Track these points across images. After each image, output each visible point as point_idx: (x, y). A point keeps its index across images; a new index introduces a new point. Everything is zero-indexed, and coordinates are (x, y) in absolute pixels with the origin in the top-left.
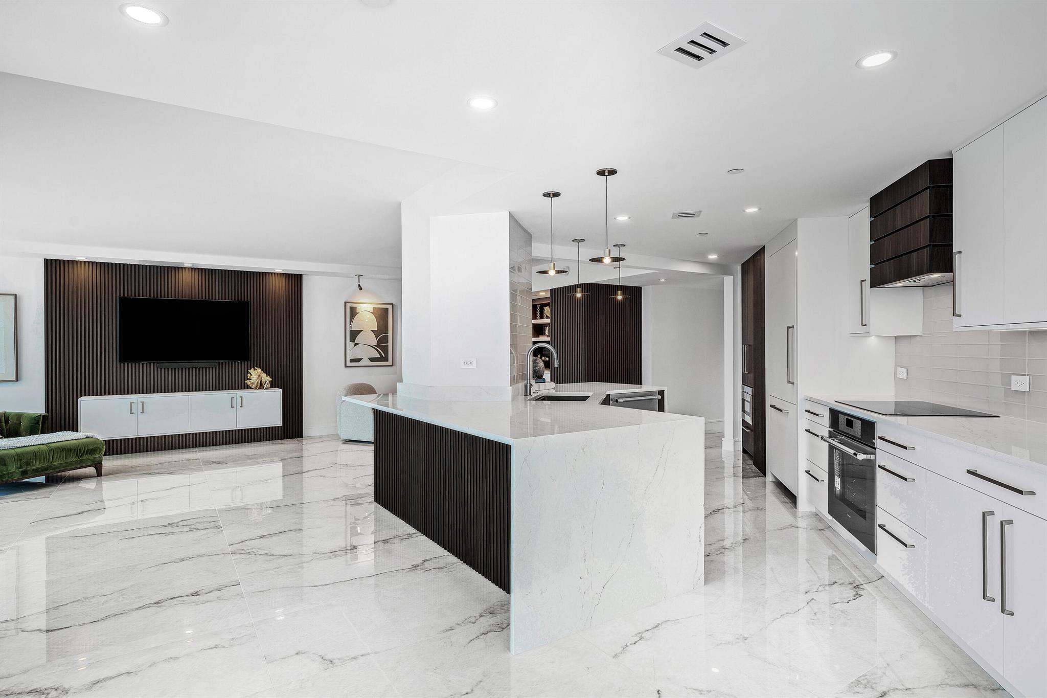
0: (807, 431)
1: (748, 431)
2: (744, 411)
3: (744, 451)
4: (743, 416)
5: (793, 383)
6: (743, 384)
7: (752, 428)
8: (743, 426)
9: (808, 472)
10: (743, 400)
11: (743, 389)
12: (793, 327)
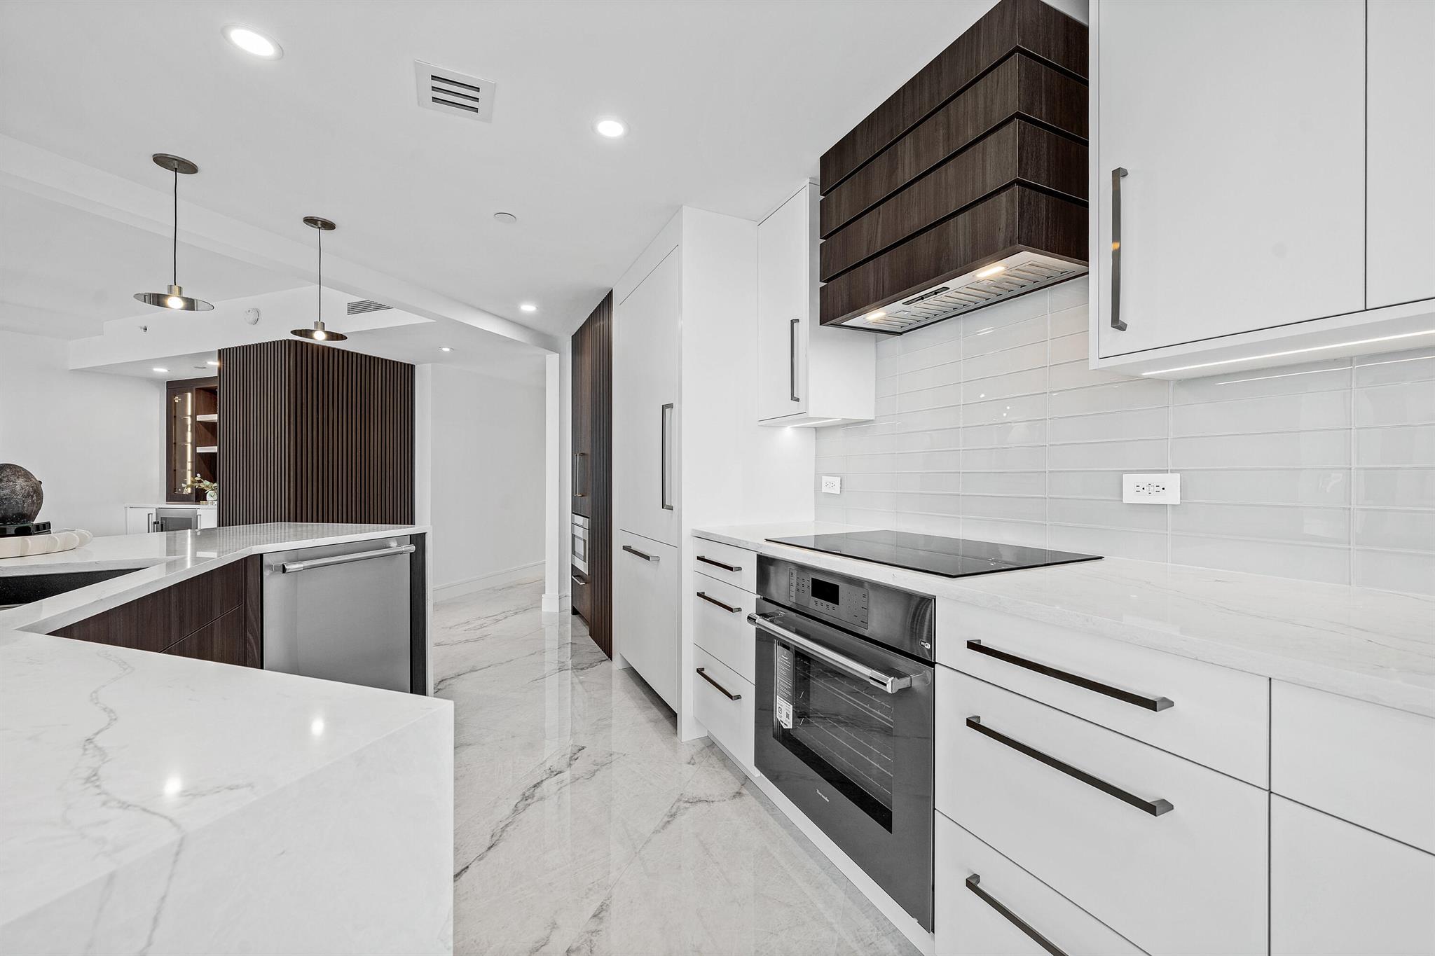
0: (701, 595)
1: (581, 584)
2: (574, 552)
3: (575, 612)
4: (573, 560)
5: (671, 508)
6: (573, 513)
7: (588, 578)
8: (572, 575)
9: (700, 671)
10: (573, 536)
11: (573, 519)
12: (671, 406)
